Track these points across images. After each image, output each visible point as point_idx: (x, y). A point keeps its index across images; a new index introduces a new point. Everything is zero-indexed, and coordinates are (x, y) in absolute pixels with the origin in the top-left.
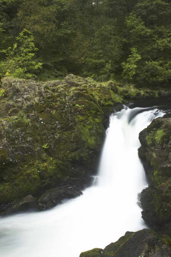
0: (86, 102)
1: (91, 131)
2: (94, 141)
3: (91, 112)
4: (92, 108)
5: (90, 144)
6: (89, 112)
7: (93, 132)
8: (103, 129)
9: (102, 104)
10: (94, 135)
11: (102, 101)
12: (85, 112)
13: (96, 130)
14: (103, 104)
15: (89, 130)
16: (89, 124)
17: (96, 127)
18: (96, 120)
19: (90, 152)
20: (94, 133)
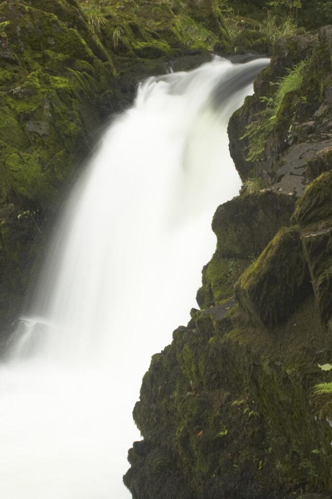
0: (24, 12)
1: (30, 126)
2: (39, 168)
3: (45, 58)
4: (53, 43)
5: (16, 175)
6: (39, 55)
7: (39, 131)
8: (83, 122)
9: (116, 44)
10: (42, 143)
11: (116, 33)
12: (20, 53)
13: (52, 124)
14: (120, 42)
15: (18, 118)
16: (20, 96)
17: (52, 107)
18: (56, 81)
19: (19, 216)
20: (44, 135)
